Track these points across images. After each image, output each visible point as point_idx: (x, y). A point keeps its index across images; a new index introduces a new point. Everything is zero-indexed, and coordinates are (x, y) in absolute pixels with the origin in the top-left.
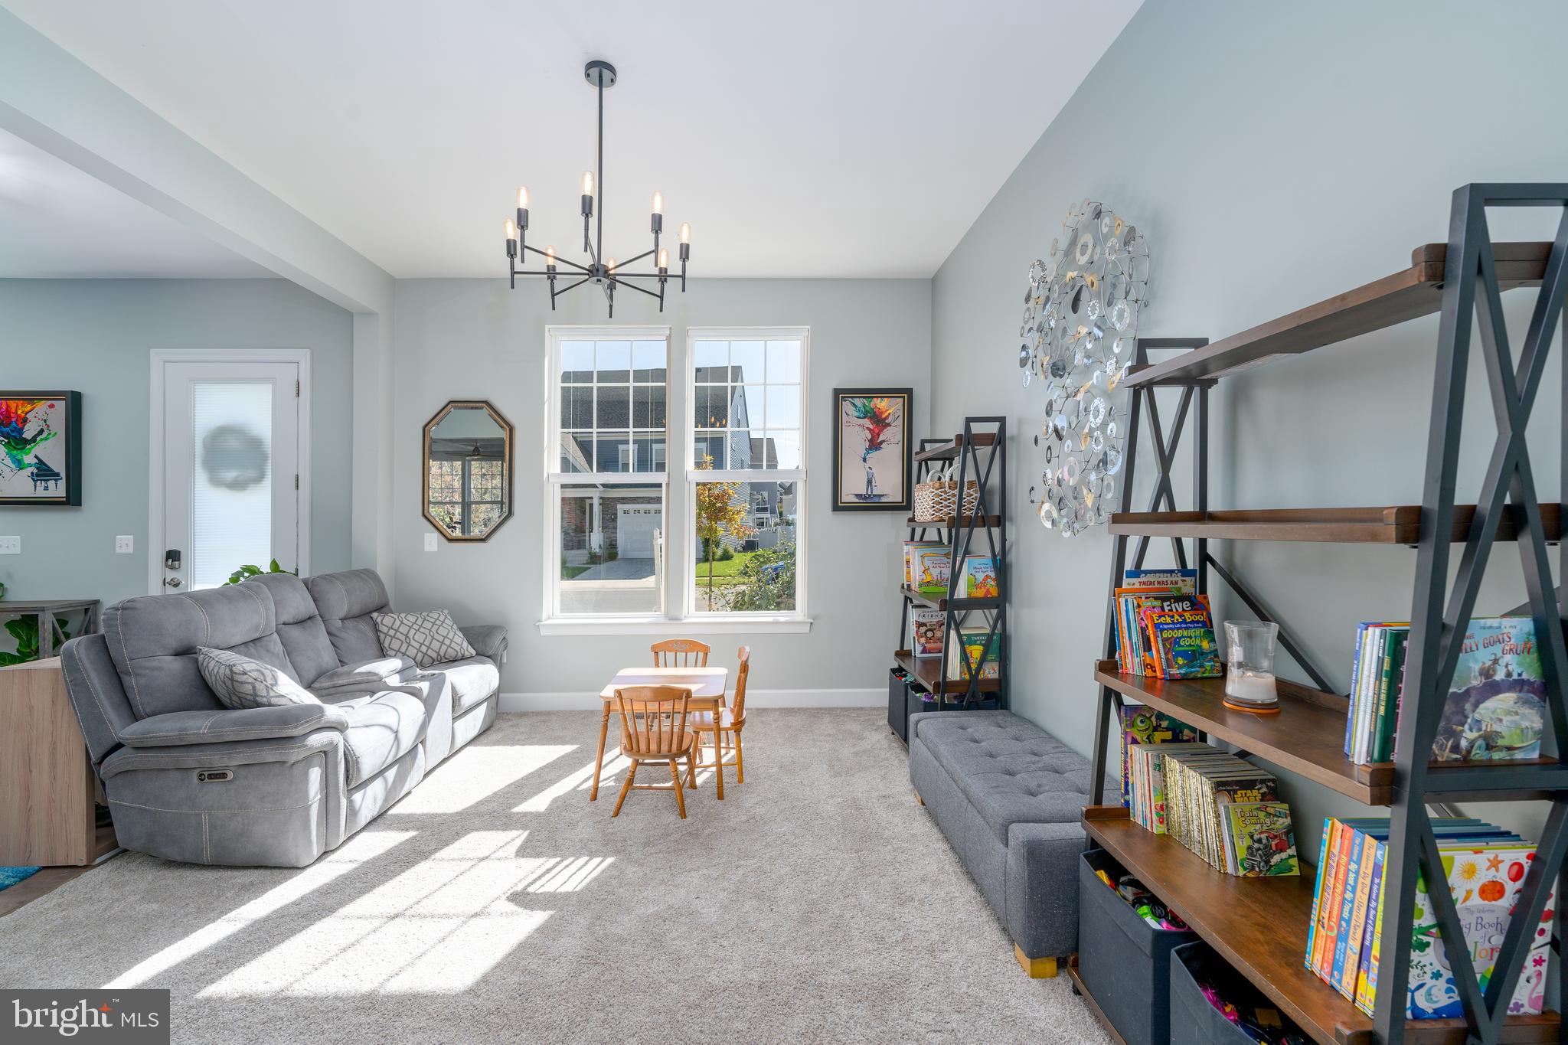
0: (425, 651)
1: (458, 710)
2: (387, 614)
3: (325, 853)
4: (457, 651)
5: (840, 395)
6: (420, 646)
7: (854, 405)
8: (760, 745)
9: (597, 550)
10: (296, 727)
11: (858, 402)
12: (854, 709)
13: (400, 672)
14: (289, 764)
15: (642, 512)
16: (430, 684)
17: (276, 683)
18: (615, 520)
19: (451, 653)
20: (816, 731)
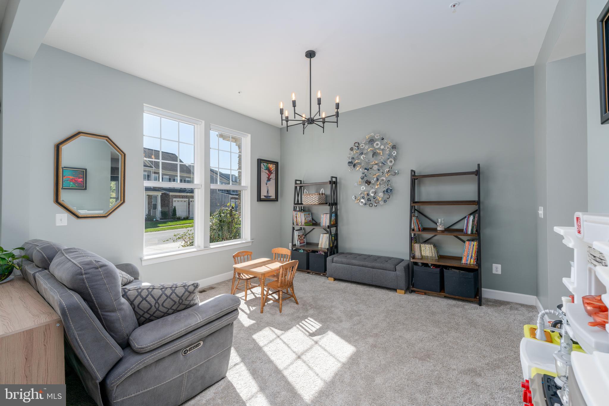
4: (127, 279)
5: (260, 161)
7: (264, 165)
11: (265, 164)
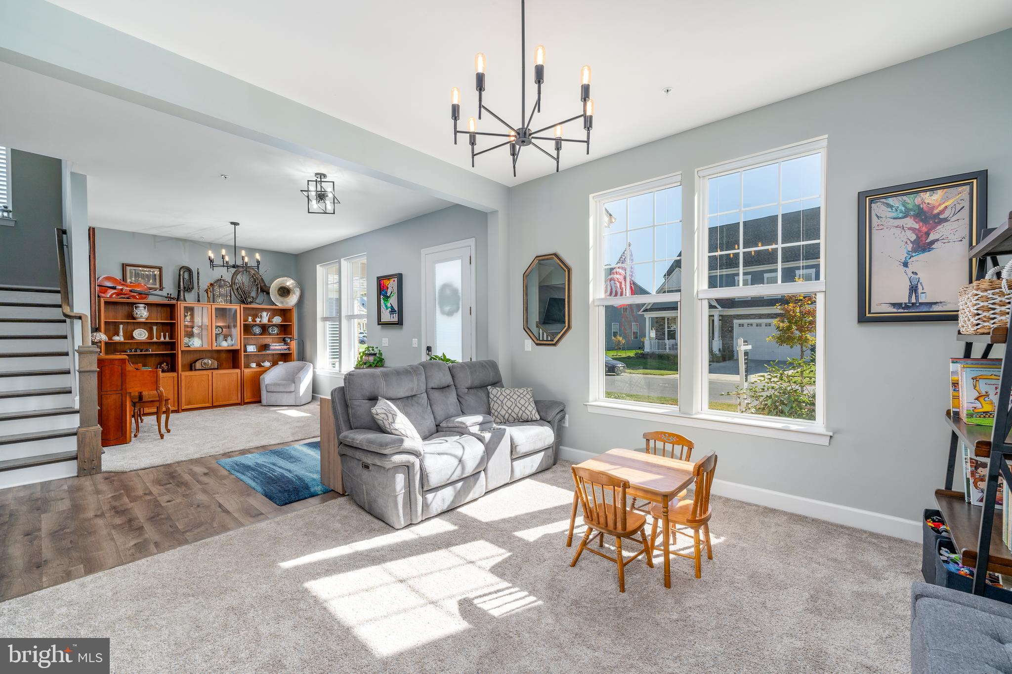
0: (510, 413)
1: (515, 454)
2: (495, 387)
3: (411, 524)
4: (528, 415)
5: (868, 198)
6: (508, 410)
7: (889, 205)
8: (744, 545)
9: (717, 352)
10: (385, 450)
11: (895, 201)
12: (890, 539)
13: (480, 424)
14: (386, 469)
15: (754, 325)
16: (492, 435)
17: (394, 422)
18: (732, 331)
19: (525, 417)
20: (819, 550)
